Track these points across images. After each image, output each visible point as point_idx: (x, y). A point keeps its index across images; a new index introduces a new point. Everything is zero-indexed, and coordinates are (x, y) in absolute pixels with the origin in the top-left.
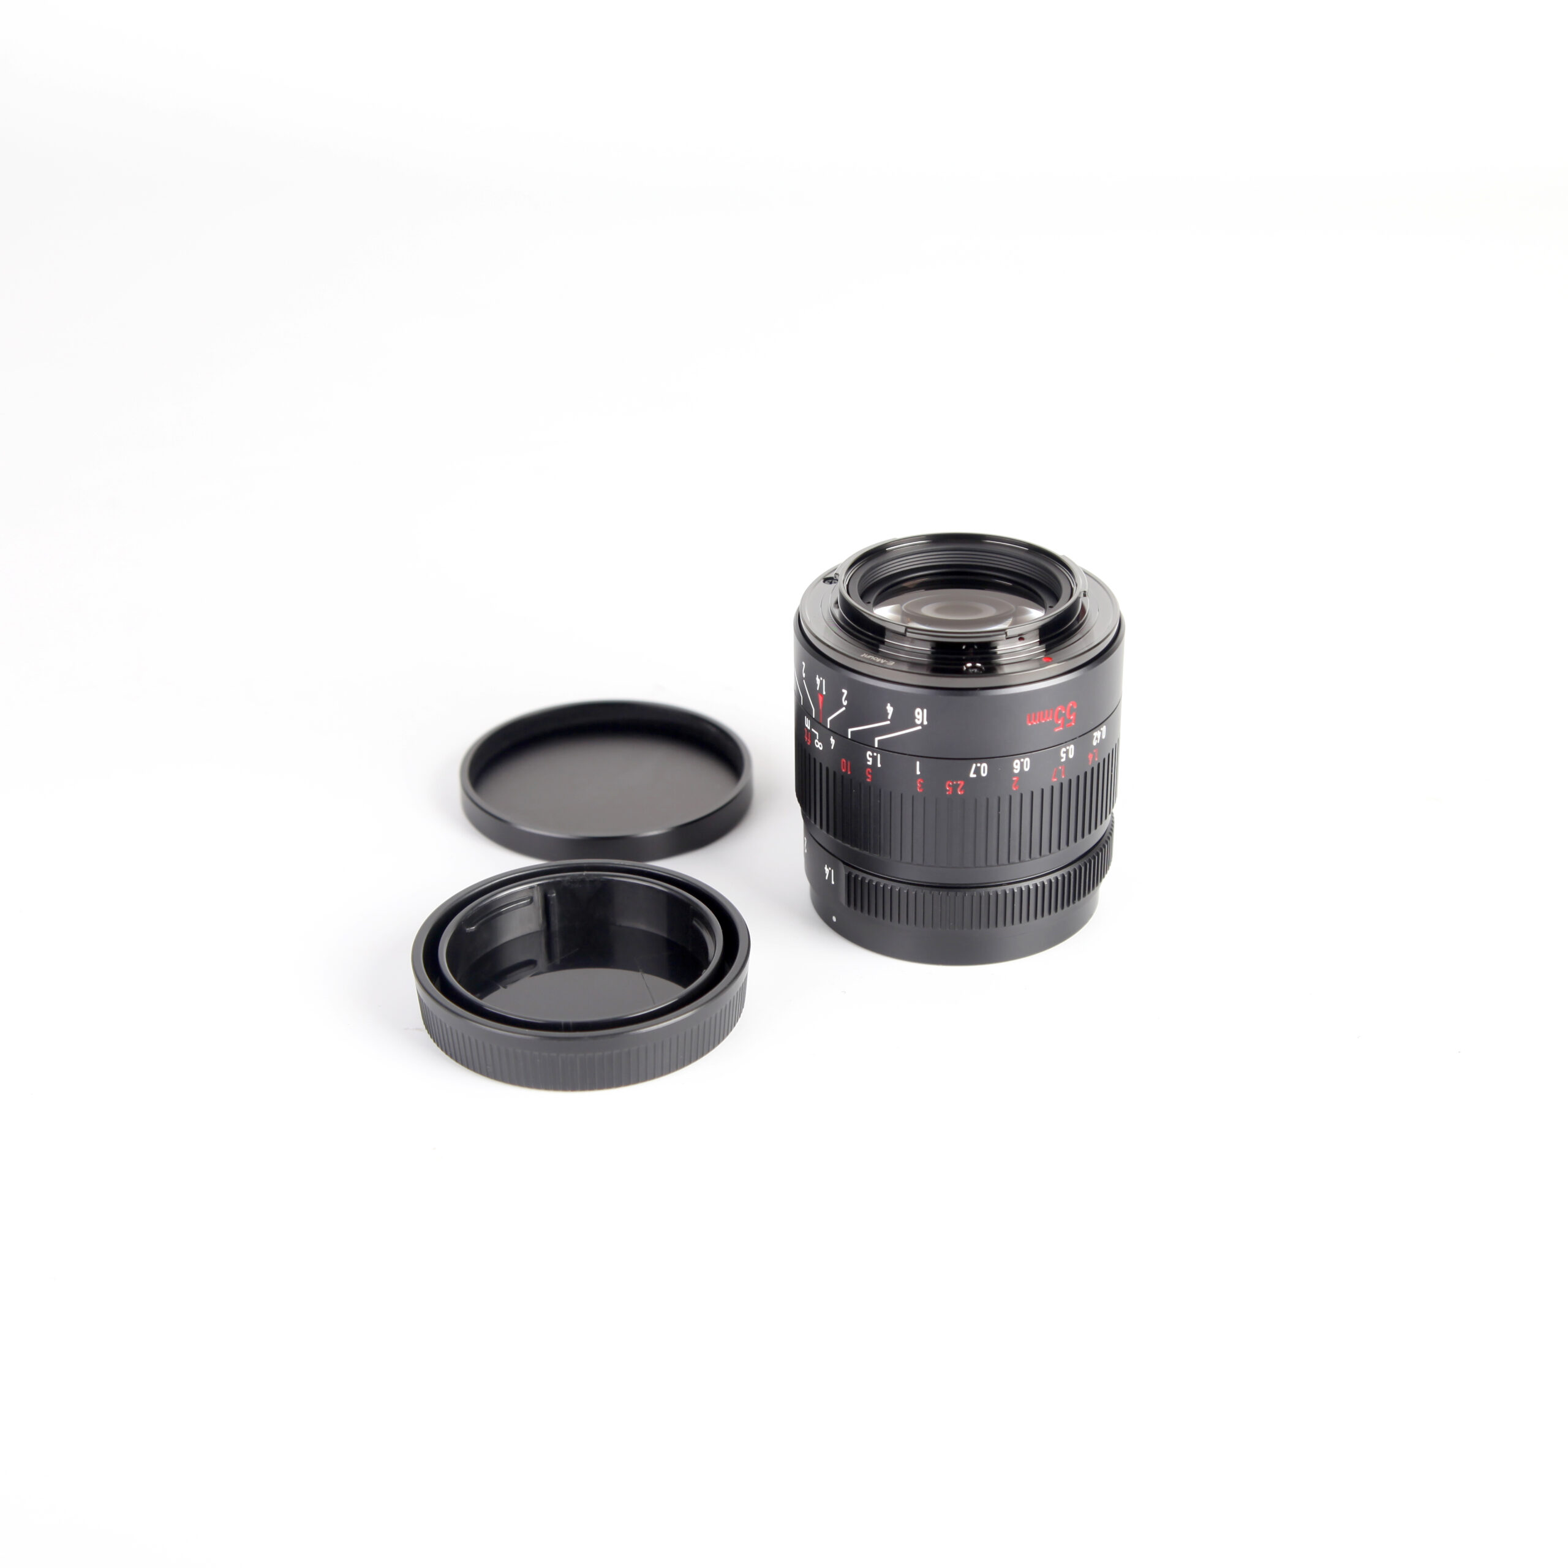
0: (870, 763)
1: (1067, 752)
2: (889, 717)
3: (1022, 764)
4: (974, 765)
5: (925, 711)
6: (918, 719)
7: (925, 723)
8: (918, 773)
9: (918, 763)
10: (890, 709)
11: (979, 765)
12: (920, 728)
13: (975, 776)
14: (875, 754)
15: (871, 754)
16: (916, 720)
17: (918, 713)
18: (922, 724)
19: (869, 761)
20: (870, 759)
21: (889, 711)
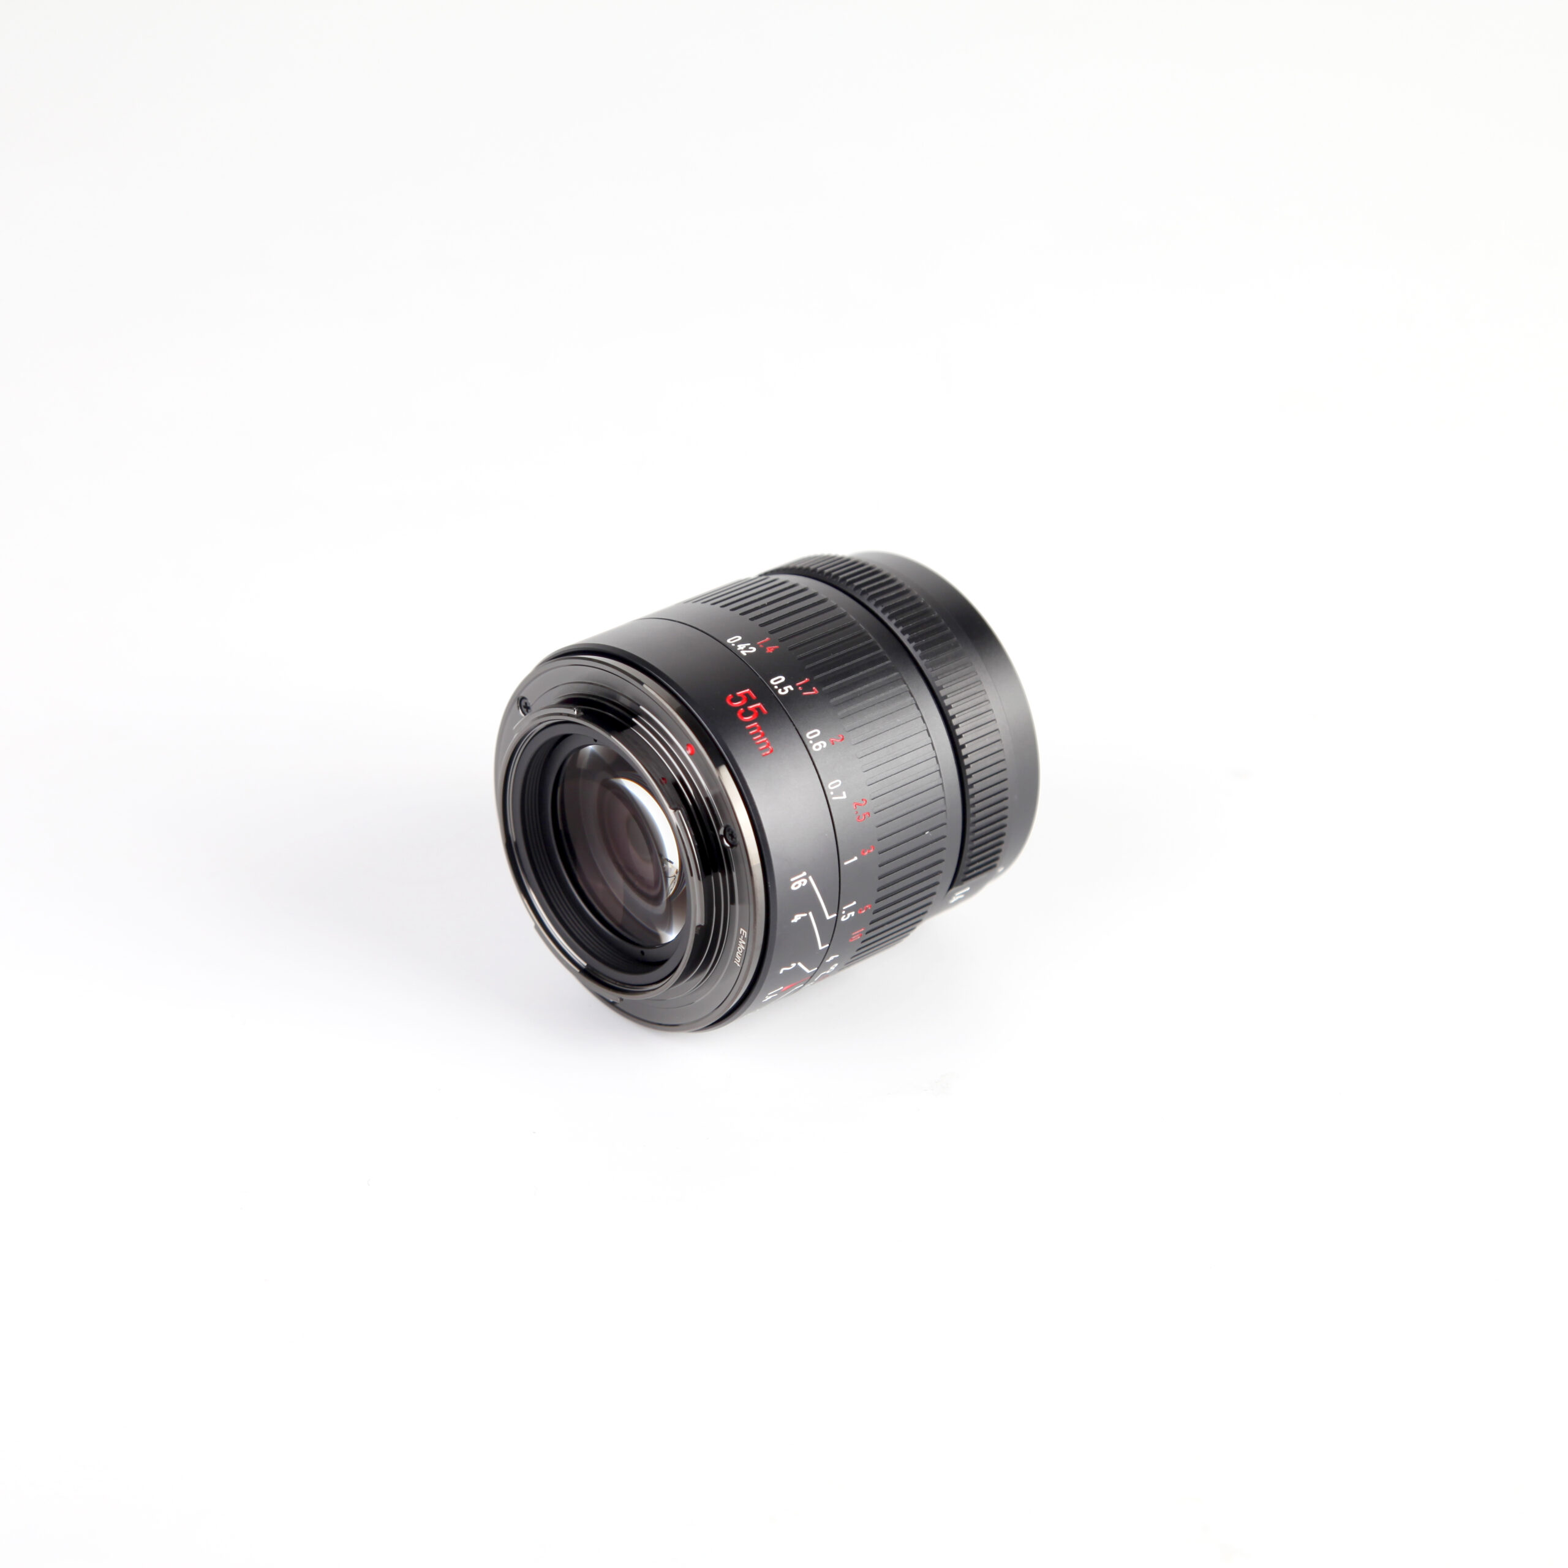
0: (853, 914)
1: (781, 686)
2: (805, 915)
3: (816, 740)
4: (834, 798)
5: (792, 880)
6: (802, 883)
7: (804, 874)
8: (856, 858)
9: (846, 863)
10: (797, 918)
11: (832, 793)
12: (810, 878)
13: (844, 793)
14: (844, 912)
15: (845, 916)
16: (804, 885)
17: (796, 886)
18: (806, 877)
19: (851, 916)
20: (849, 915)
21: (800, 918)
